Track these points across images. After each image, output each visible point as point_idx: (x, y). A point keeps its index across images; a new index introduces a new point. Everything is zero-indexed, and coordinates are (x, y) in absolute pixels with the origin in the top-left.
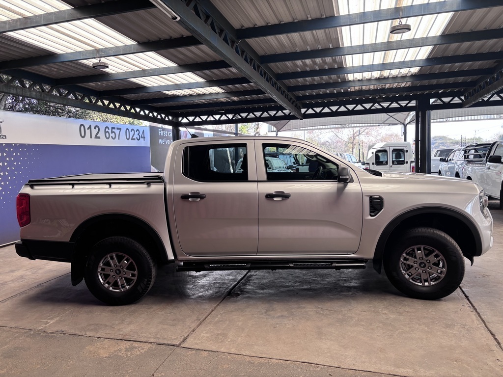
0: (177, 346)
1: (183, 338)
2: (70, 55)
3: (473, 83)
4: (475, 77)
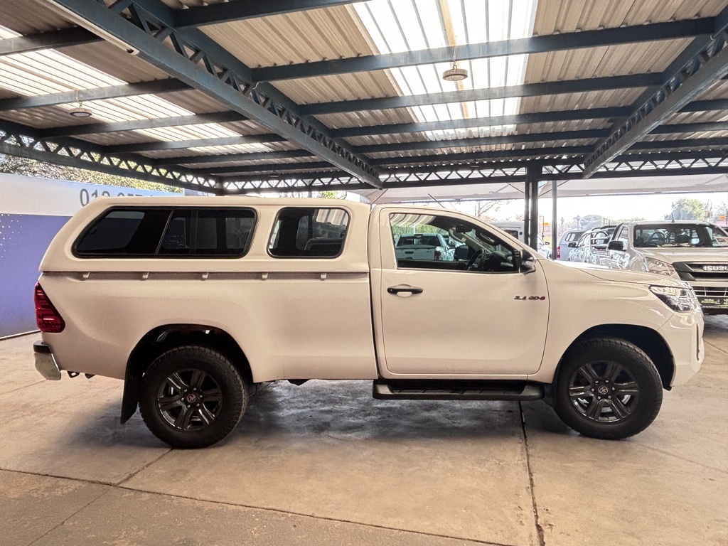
0: (115, 485)
1: (127, 475)
2: (43, 98)
4: (593, 140)
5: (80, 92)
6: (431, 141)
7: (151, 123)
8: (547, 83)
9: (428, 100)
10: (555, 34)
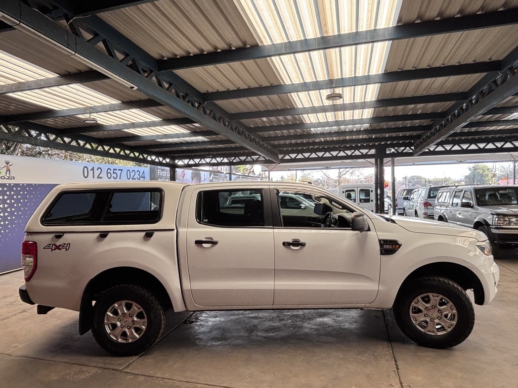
0: (120, 371)
2: (65, 111)
3: (418, 137)
5: (90, 107)
6: (314, 134)
7: (133, 125)
8: (392, 99)
10: (398, 71)
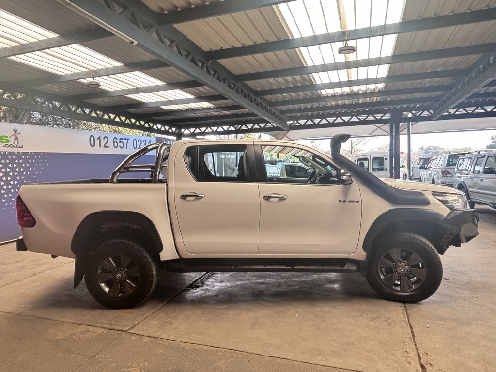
0: (125, 332)
1: (133, 325)
3: (438, 98)
4: (438, 93)
5: (93, 71)
6: (324, 97)
7: (138, 90)
8: (410, 54)
9: (325, 68)
10: (418, 19)
